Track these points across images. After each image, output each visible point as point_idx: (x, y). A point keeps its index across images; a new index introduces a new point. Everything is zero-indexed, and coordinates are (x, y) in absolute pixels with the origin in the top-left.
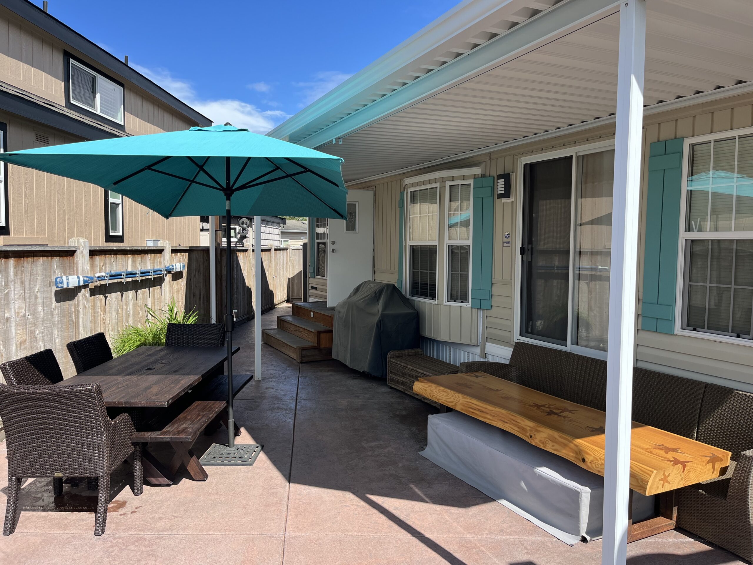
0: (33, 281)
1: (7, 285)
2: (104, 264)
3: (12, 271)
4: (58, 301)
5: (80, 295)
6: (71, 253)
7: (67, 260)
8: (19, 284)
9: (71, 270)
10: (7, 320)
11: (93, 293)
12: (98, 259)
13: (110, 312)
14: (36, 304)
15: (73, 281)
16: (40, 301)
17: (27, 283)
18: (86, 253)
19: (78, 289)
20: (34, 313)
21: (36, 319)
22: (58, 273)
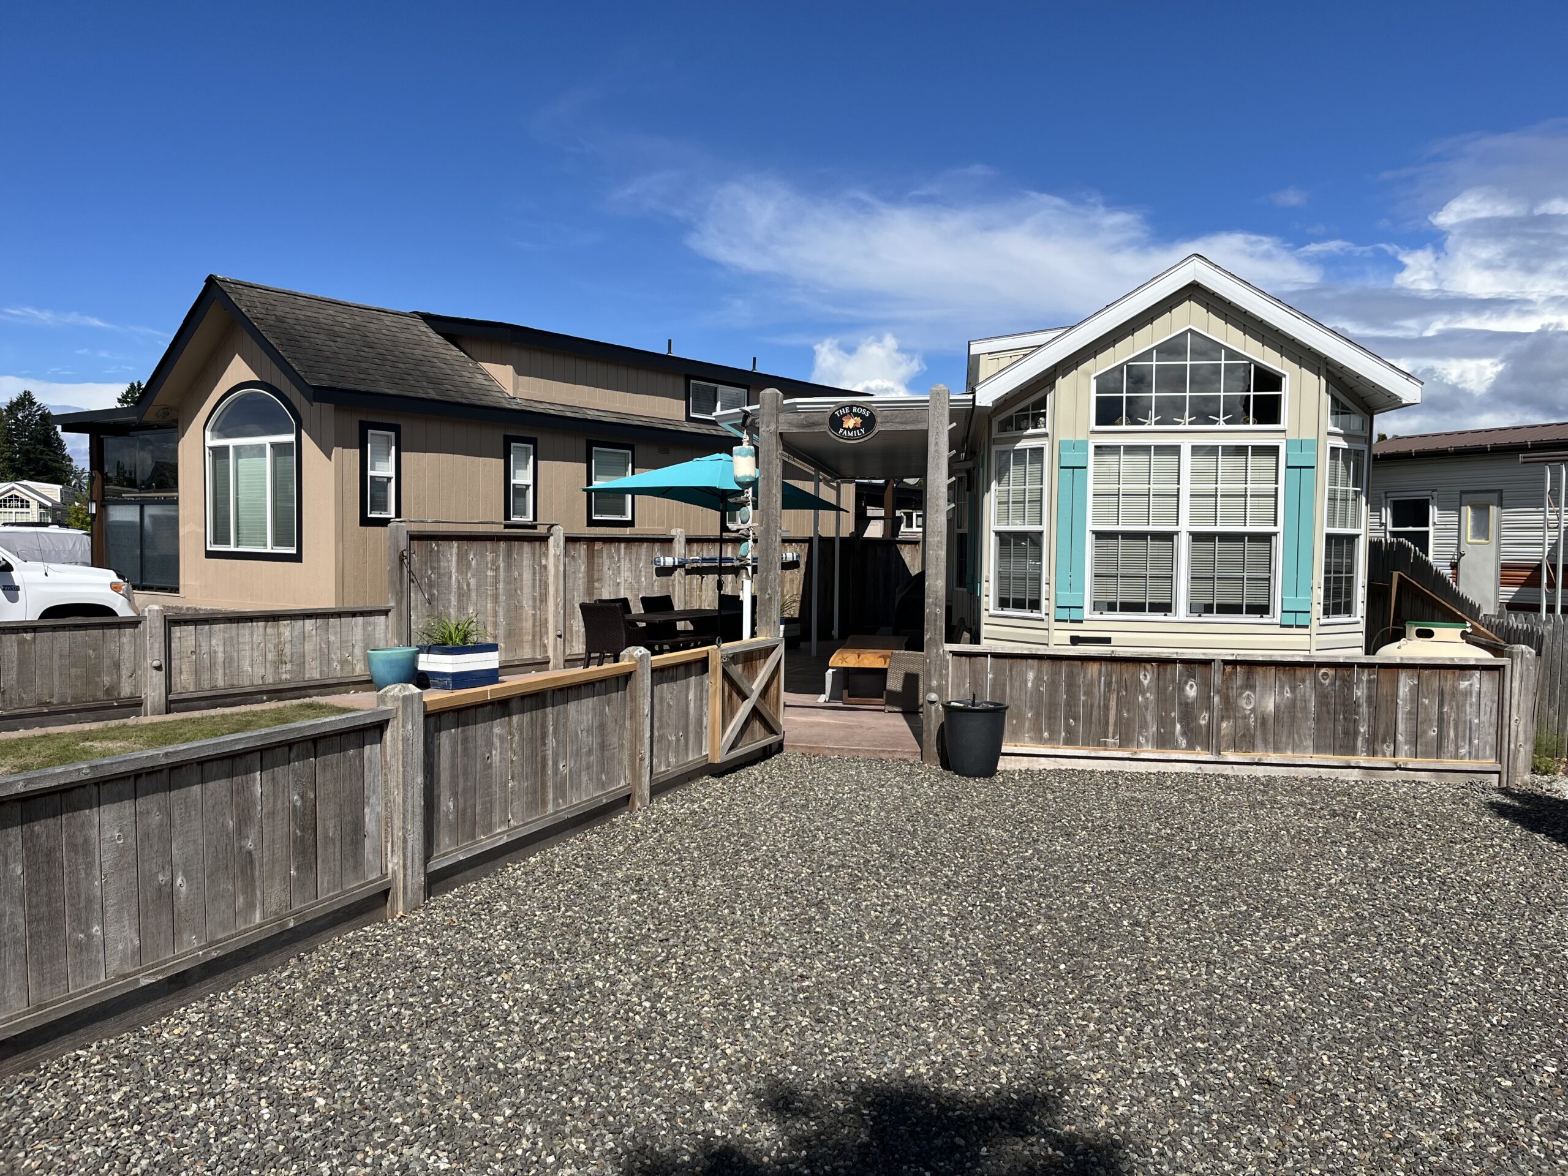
0: (638, 559)
1: (619, 560)
2: (702, 550)
3: (622, 550)
4: (658, 575)
5: (676, 573)
6: (670, 540)
7: (667, 545)
8: (627, 561)
9: (669, 553)
10: (618, 584)
11: (689, 572)
12: (695, 546)
13: (707, 590)
14: (640, 576)
15: (669, 561)
16: (643, 573)
17: (634, 560)
18: (683, 540)
19: (674, 568)
20: (639, 582)
21: (640, 586)
22: (658, 554)
